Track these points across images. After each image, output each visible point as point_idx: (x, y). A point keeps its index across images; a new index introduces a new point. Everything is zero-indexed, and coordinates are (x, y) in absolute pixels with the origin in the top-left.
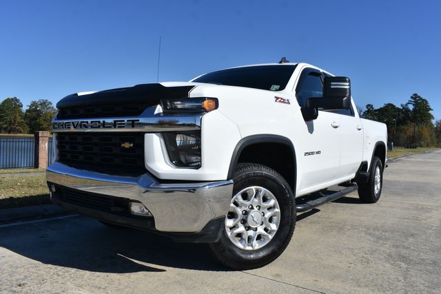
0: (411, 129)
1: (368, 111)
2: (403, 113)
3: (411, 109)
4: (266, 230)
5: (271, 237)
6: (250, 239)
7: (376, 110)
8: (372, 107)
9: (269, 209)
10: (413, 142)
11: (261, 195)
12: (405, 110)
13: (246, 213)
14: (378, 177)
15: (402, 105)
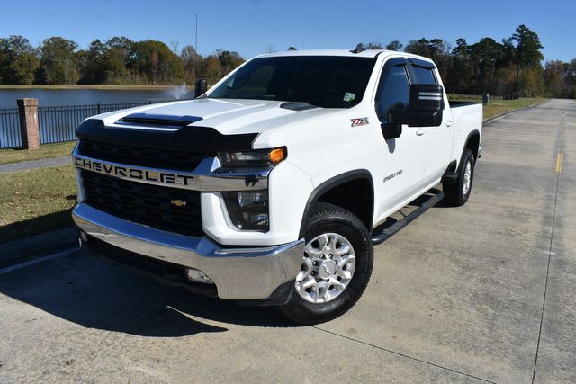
0: (512, 73)
1: (459, 48)
2: (504, 50)
3: (515, 47)
4: (339, 279)
5: (344, 286)
6: (321, 290)
7: (469, 47)
8: (464, 43)
9: (343, 255)
10: (515, 90)
11: (335, 242)
12: (507, 47)
13: (317, 264)
14: (467, 175)
15: (504, 41)
